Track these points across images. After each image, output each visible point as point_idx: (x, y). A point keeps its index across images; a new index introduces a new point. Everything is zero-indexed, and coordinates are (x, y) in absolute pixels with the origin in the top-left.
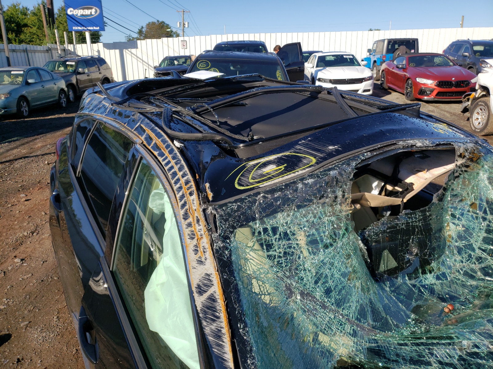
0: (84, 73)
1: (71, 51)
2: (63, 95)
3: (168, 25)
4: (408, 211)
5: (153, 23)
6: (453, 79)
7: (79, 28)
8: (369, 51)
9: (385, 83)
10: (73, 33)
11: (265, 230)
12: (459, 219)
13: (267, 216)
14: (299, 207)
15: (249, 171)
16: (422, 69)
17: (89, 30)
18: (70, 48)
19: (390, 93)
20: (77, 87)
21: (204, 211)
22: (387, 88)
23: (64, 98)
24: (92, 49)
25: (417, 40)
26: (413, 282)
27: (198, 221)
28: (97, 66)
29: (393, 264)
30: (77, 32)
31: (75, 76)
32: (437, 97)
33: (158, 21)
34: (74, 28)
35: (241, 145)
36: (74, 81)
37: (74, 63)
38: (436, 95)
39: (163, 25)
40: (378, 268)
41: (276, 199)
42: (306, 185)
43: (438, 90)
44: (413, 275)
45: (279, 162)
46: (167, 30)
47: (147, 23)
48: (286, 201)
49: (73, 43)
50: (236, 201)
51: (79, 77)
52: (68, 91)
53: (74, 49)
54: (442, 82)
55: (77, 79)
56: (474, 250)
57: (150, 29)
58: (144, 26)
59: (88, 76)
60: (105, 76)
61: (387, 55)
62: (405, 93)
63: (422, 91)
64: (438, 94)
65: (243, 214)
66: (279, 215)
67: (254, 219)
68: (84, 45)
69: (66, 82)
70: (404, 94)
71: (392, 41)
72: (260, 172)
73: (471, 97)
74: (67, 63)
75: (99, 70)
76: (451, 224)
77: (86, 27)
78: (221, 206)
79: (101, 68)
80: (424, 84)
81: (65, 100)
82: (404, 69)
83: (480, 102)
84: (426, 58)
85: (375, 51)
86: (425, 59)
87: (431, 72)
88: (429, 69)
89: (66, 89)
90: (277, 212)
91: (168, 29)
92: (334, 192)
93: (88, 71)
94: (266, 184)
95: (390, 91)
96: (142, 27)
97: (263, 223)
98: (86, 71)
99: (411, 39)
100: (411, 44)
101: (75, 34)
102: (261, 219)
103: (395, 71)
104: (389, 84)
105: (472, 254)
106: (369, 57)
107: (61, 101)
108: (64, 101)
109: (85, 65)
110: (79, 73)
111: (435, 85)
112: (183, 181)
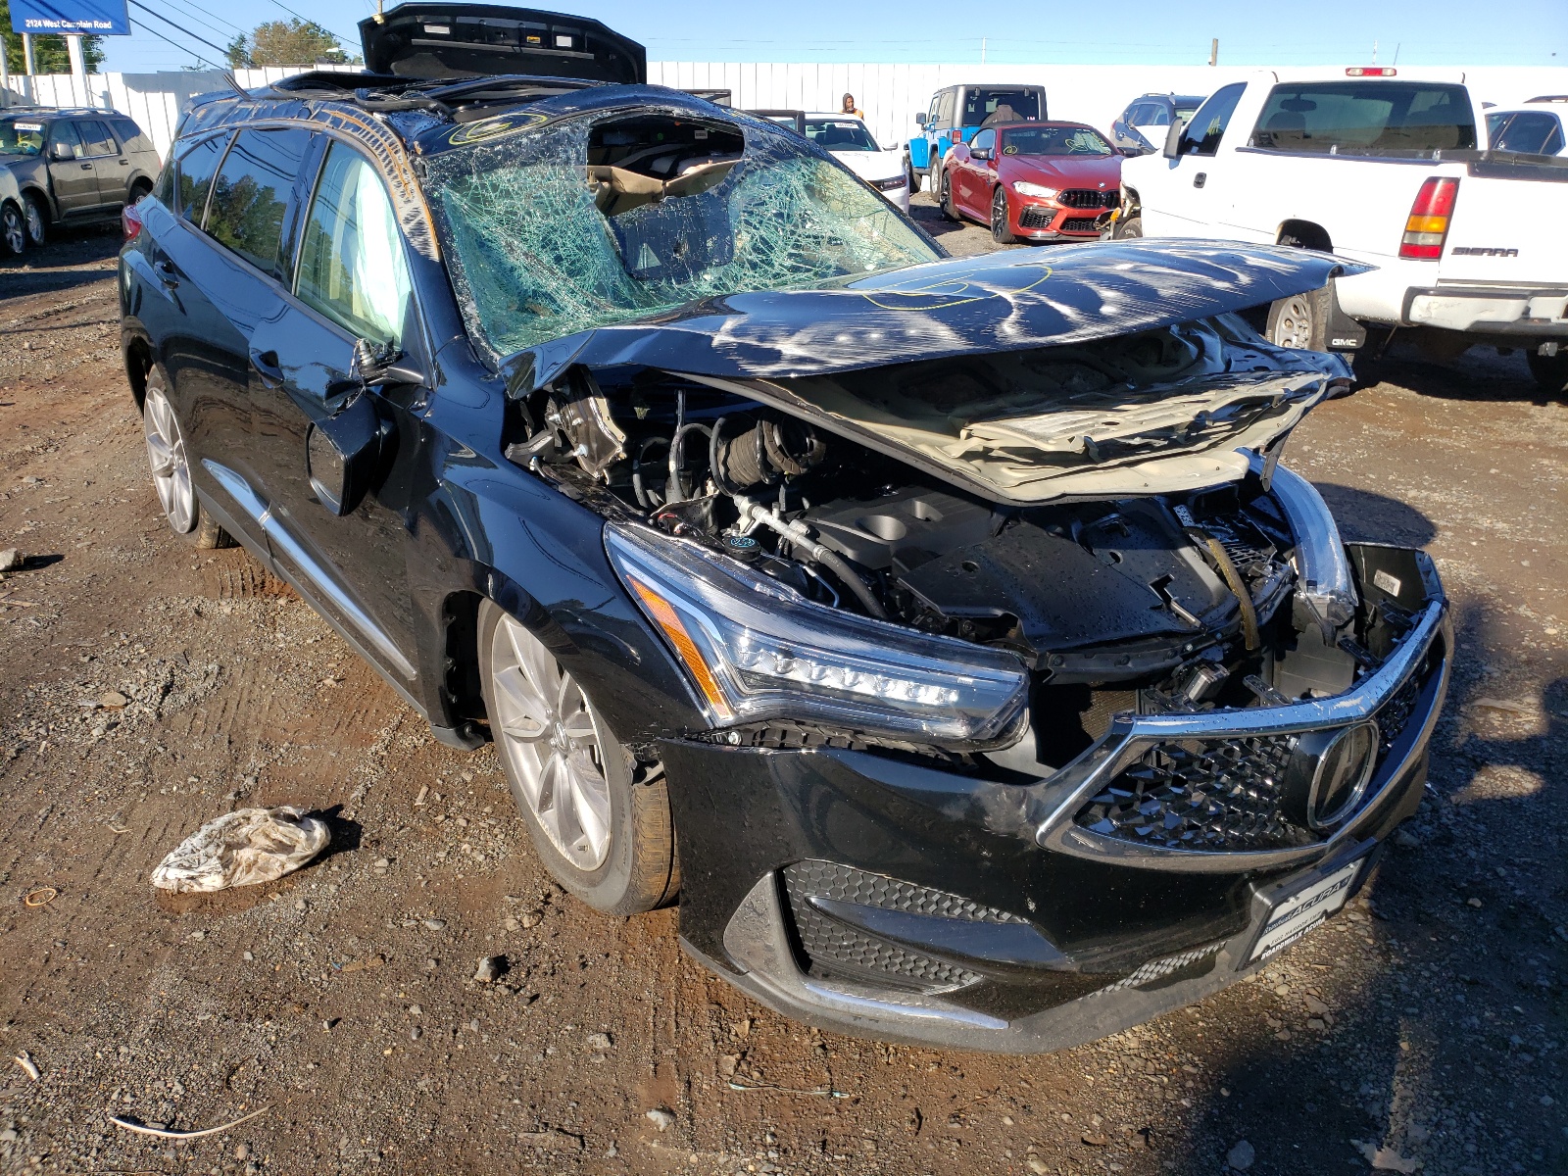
0: (72, 159)
1: (18, 96)
2: (14, 218)
3: (332, 35)
4: (672, 198)
5: (280, 29)
6: (1102, 185)
7: (48, 23)
8: (921, 119)
9: (951, 202)
10: (26, 38)
11: (484, 186)
12: (755, 227)
13: (486, 171)
14: (523, 164)
15: (467, 130)
16: (1033, 162)
17: (82, 30)
18: (13, 86)
19: (963, 227)
20: (50, 199)
21: (412, 162)
22: (956, 215)
23: (15, 228)
24: (89, 91)
25: (1042, 89)
26: (681, 286)
27: (405, 171)
28: (110, 141)
29: (655, 262)
30: (35, 35)
31: (42, 168)
32: (1064, 231)
33: (296, 22)
34: (29, 23)
35: (461, 108)
36: (42, 183)
37: (38, 128)
38: (1062, 227)
39: (313, 36)
40: (636, 264)
41: (497, 153)
42: (531, 140)
43: (1067, 211)
44: (682, 277)
45: (504, 121)
46: (329, 50)
47: (259, 25)
48: (508, 156)
49: (24, 72)
50: (448, 154)
51: (56, 170)
52: (28, 212)
53: (29, 88)
54: (1075, 193)
55: (50, 177)
56: (772, 266)
57: (270, 45)
58: (249, 33)
59: (85, 167)
60: (140, 174)
61: (964, 131)
62: (991, 225)
63: (1027, 214)
64: (1067, 223)
65: (458, 166)
66: (501, 171)
67: (470, 173)
68: (61, 79)
69: (20, 180)
70: (989, 228)
71: (977, 93)
72: (480, 130)
73: (1113, 218)
74: (17, 126)
75: (120, 152)
76: (744, 233)
77: (69, 20)
78: (432, 159)
79: (124, 147)
80: (1034, 198)
81: (19, 233)
82: (991, 163)
83: (1128, 228)
84: (1047, 133)
85: (936, 118)
86: (1045, 136)
87: (1054, 170)
88: (1051, 162)
89: (20, 201)
90: (497, 168)
91: (330, 47)
92: (566, 151)
93: (84, 151)
94: (485, 139)
95: (964, 223)
96: (243, 40)
97: (480, 177)
98: (79, 152)
99: (1027, 87)
100: (1026, 100)
101: (30, 41)
102: (479, 173)
103: (971, 166)
104: (960, 203)
105: (769, 269)
106: (922, 136)
107: (8, 236)
108: (17, 235)
109: (73, 134)
110: (55, 159)
111: (1060, 201)
112: (386, 144)
